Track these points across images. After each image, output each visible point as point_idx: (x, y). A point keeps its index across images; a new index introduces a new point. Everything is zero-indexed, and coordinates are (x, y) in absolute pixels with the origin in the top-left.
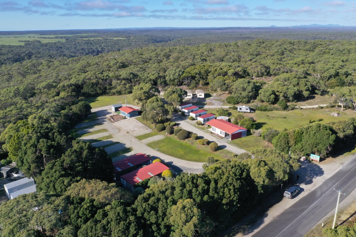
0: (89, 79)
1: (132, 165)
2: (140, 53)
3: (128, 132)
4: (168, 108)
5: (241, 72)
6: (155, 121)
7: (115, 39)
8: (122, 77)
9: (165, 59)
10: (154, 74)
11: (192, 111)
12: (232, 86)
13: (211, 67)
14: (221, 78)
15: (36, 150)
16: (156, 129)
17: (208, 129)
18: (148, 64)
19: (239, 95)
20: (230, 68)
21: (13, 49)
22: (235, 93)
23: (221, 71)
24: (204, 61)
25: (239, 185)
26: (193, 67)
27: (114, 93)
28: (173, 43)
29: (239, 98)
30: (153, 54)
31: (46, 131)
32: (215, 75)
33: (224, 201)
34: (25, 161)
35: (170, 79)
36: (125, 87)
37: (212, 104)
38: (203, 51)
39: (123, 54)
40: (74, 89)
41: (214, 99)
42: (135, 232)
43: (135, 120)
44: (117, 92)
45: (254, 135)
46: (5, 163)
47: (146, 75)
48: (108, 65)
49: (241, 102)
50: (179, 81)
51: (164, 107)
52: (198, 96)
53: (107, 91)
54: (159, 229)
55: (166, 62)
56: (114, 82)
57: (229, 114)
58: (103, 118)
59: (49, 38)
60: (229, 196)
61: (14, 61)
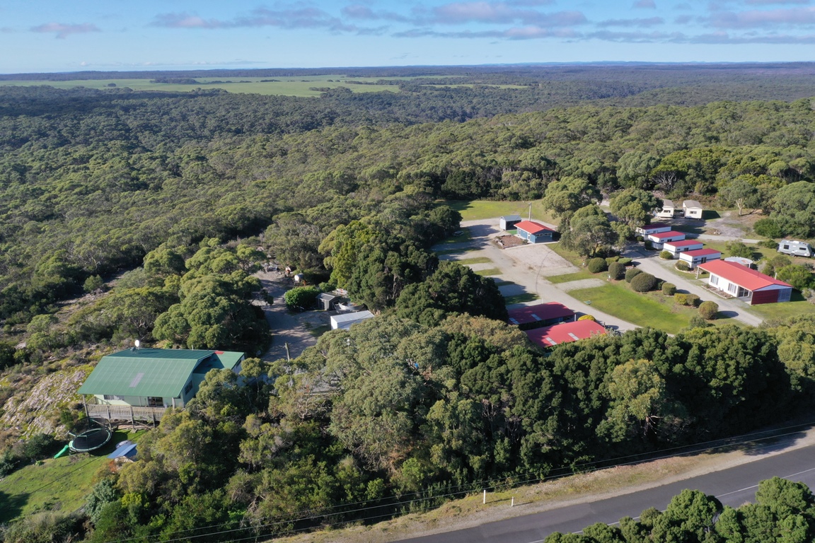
0: (457, 165)
1: (538, 319)
2: (562, 119)
3: (530, 268)
4: (618, 228)
5: (804, 169)
6: (587, 252)
7: (503, 87)
8: (522, 165)
9: (619, 134)
10: (591, 163)
11: (669, 241)
12: (771, 197)
13: (727, 154)
14: (748, 179)
15: (384, 268)
16: (587, 268)
17: (702, 280)
18: (578, 142)
19: (788, 218)
20: (776, 158)
21: (302, 104)
22: (780, 212)
23: (750, 164)
24: (713, 141)
25: (749, 363)
26: (682, 153)
27: (505, 197)
28: (640, 100)
29: (787, 225)
30: (591, 123)
31: (396, 241)
32: (735, 173)
33: (713, 383)
34: (363, 283)
35: (627, 176)
36: (529, 186)
37: (719, 233)
38: (714, 118)
39: (523, 121)
40: (430, 182)
41: (723, 223)
42: (550, 392)
43: (546, 247)
44: (511, 194)
45: (810, 301)
46: (326, 288)
47: (573, 164)
48: (493, 140)
49: (791, 233)
50: (647, 181)
51: (609, 226)
52: (688, 214)
53: (491, 191)
54: (590, 400)
55: (621, 141)
56: (506, 175)
57: (757, 256)
58: (482, 240)
59: (367, 83)
60: (725, 375)
61: (303, 127)
